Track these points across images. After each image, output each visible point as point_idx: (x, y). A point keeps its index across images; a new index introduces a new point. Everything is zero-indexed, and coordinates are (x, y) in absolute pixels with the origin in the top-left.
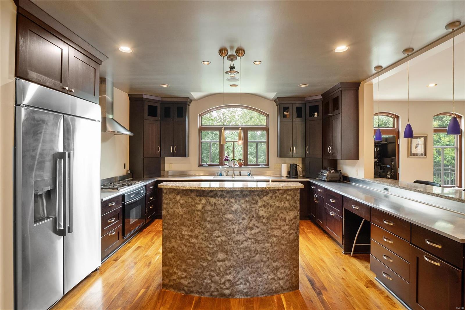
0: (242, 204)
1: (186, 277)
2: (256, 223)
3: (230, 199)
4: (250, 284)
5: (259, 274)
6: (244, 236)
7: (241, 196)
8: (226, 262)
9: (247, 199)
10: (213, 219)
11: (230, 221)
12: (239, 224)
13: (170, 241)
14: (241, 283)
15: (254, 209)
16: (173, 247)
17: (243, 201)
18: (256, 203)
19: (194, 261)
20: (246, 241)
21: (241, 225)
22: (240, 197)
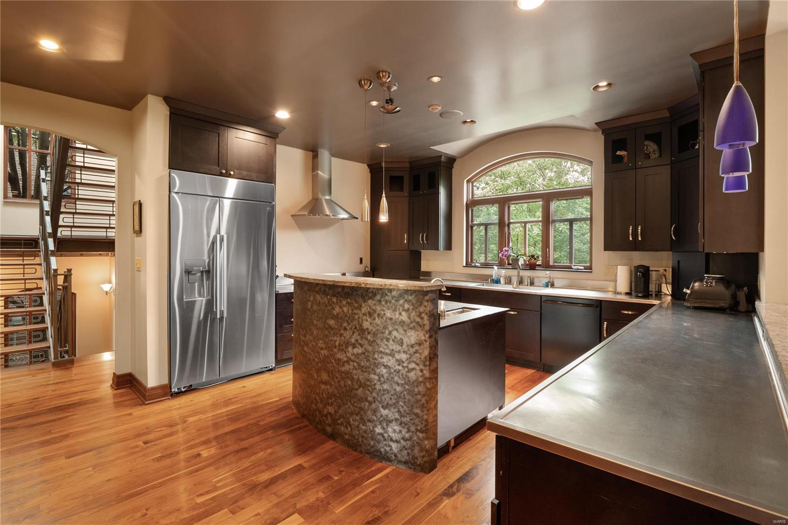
0: (344, 306)
2: (359, 337)
3: (332, 298)
6: (345, 355)
7: (342, 294)
8: (329, 387)
9: (349, 300)
10: (318, 323)
12: (341, 336)
15: (356, 317)
17: (344, 303)
18: (360, 307)
20: (348, 362)
22: (341, 297)
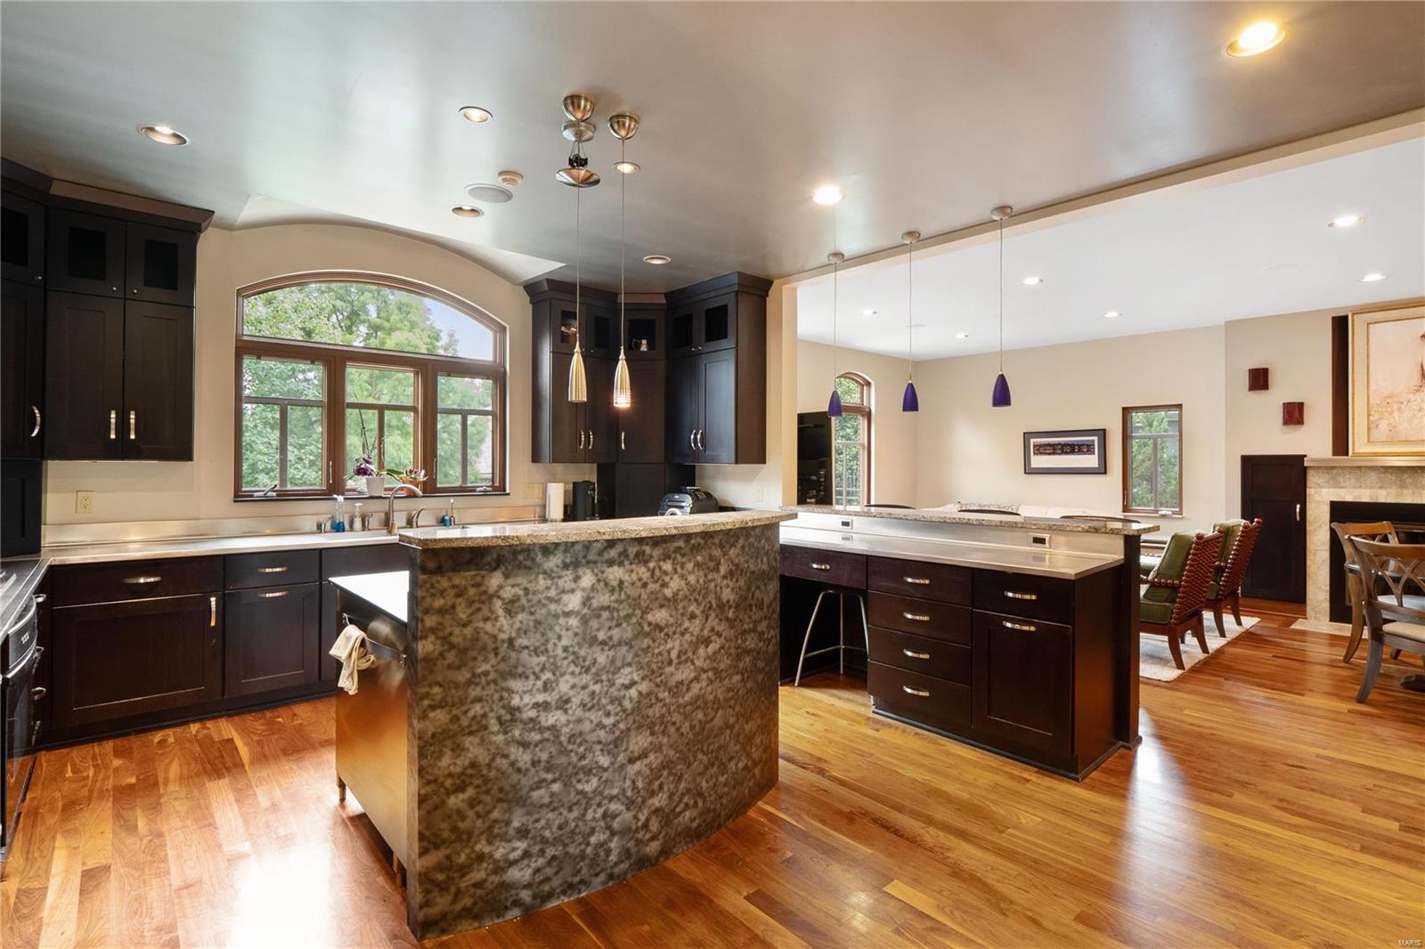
0: (689, 573)
1: (527, 854)
3: (661, 563)
4: (704, 799)
5: (721, 764)
7: (687, 550)
8: (652, 757)
9: (699, 558)
11: (661, 629)
12: (683, 634)
13: (458, 749)
14: (686, 806)
16: (473, 765)
17: (690, 566)
18: (717, 566)
19: (556, 787)
20: (697, 679)
21: (687, 636)
22: (684, 555)
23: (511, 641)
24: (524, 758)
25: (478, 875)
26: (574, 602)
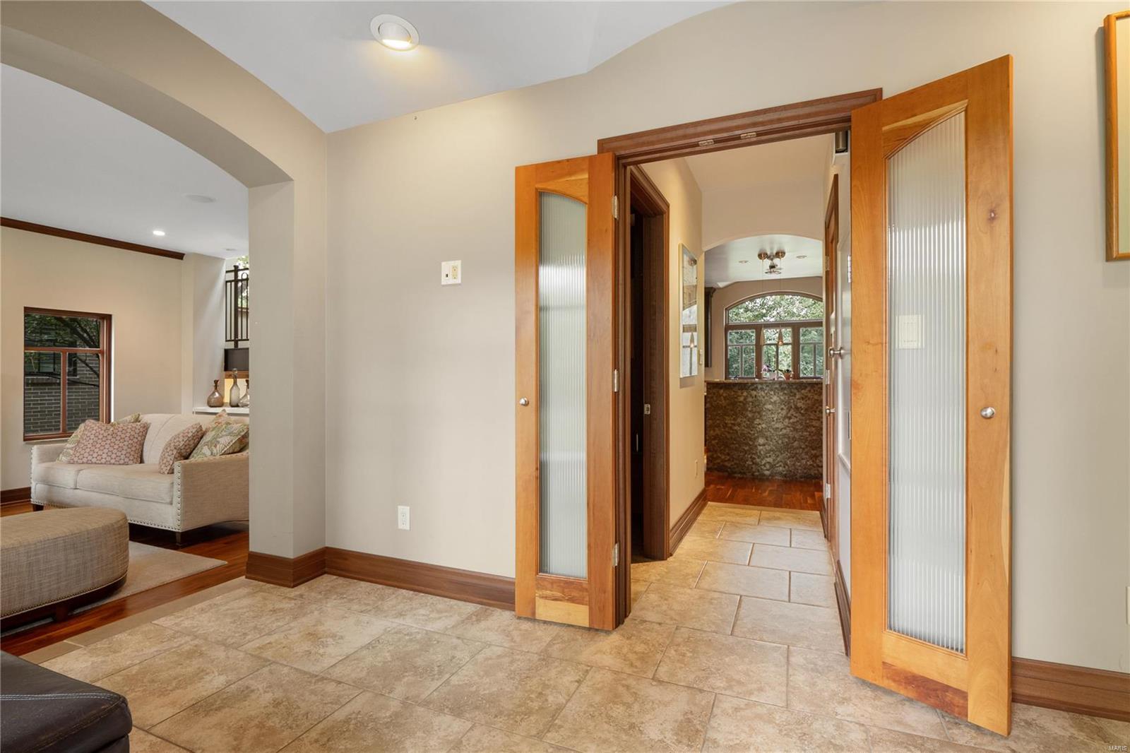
1: (729, 460)
2: (794, 413)
4: (789, 467)
5: (797, 459)
6: (783, 424)
7: (780, 389)
8: (767, 446)
9: (786, 392)
10: (754, 409)
11: (770, 411)
12: (778, 414)
13: (714, 431)
14: (780, 466)
15: (792, 401)
16: (717, 435)
19: (737, 445)
20: (785, 429)
21: (780, 415)
23: (725, 407)
24: (729, 436)
25: (719, 461)
26: (742, 399)
